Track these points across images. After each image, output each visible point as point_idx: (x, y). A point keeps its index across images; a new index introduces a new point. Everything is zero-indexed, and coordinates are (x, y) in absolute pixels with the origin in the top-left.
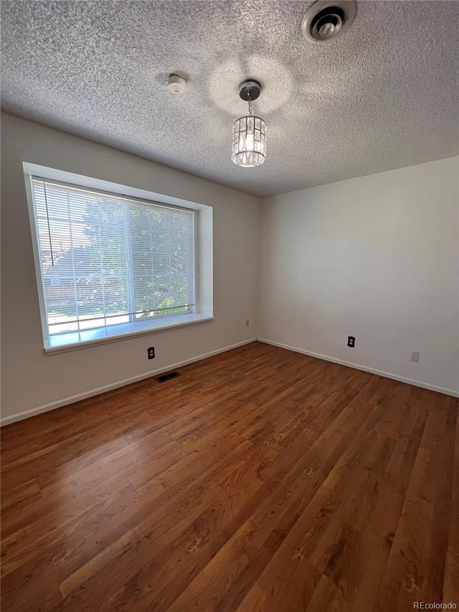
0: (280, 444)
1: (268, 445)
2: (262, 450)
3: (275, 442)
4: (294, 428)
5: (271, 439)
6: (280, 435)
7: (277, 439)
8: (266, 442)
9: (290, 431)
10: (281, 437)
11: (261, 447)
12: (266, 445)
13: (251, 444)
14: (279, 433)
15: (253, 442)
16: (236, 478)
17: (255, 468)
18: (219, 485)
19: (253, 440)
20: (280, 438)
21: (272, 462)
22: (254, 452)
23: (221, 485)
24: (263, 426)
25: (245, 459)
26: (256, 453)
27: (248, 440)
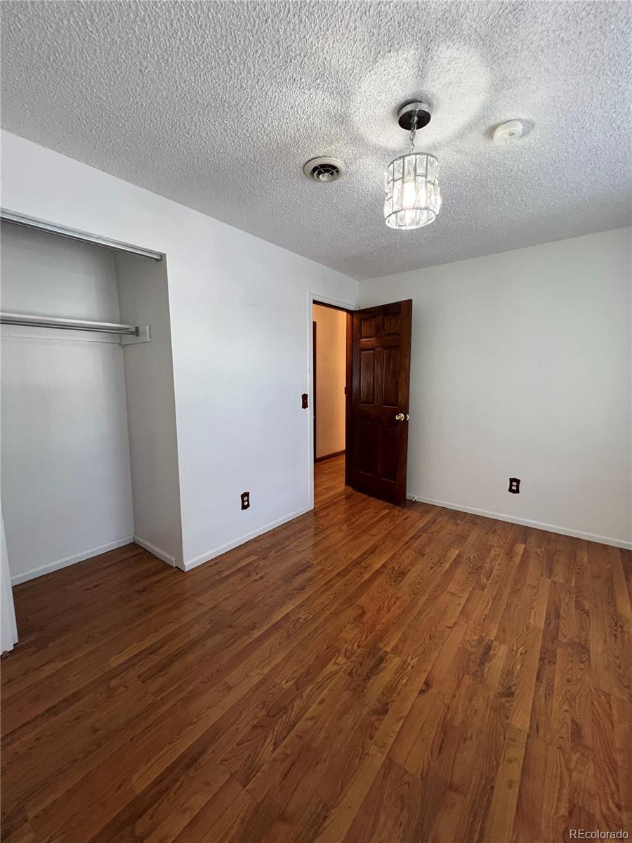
0: (338, 651)
1: (355, 646)
2: (364, 637)
3: (346, 653)
4: (310, 688)
5: (353, 658)
6: (338, 667)
7: (341, 660)
8: (359, 651)
9: (320, 678)
10: (335, 663)
11: (365, 642)
12: (359, 646)
13: (381, 645)
14: (338, 672)
15: (379, 649)
16: (386, 604)
17: (368, 615)
18: (400, 598)
19: (381, 653)
20: (337, 661)
21: (348, 623)
22: (373, 634)
23: (398, 598)
24: (369, 685)
25: (383, 623)
26: (371, 632)
27: (387, 653)
